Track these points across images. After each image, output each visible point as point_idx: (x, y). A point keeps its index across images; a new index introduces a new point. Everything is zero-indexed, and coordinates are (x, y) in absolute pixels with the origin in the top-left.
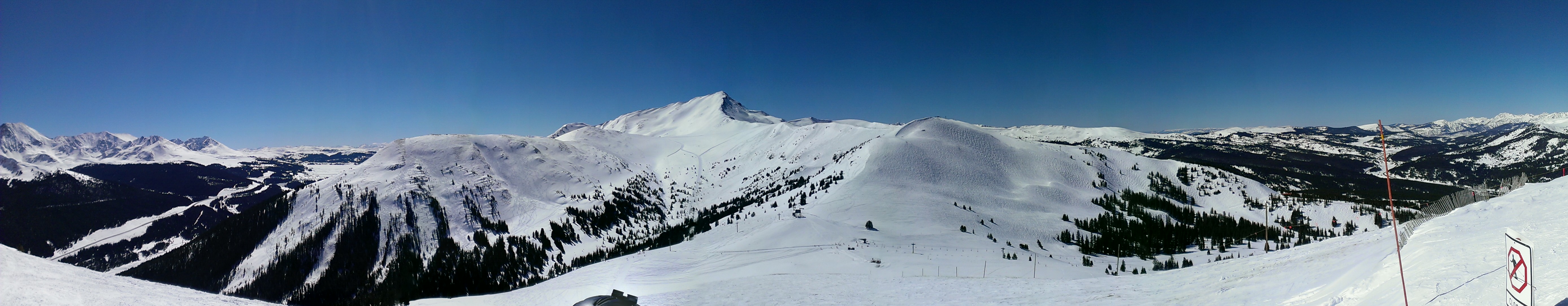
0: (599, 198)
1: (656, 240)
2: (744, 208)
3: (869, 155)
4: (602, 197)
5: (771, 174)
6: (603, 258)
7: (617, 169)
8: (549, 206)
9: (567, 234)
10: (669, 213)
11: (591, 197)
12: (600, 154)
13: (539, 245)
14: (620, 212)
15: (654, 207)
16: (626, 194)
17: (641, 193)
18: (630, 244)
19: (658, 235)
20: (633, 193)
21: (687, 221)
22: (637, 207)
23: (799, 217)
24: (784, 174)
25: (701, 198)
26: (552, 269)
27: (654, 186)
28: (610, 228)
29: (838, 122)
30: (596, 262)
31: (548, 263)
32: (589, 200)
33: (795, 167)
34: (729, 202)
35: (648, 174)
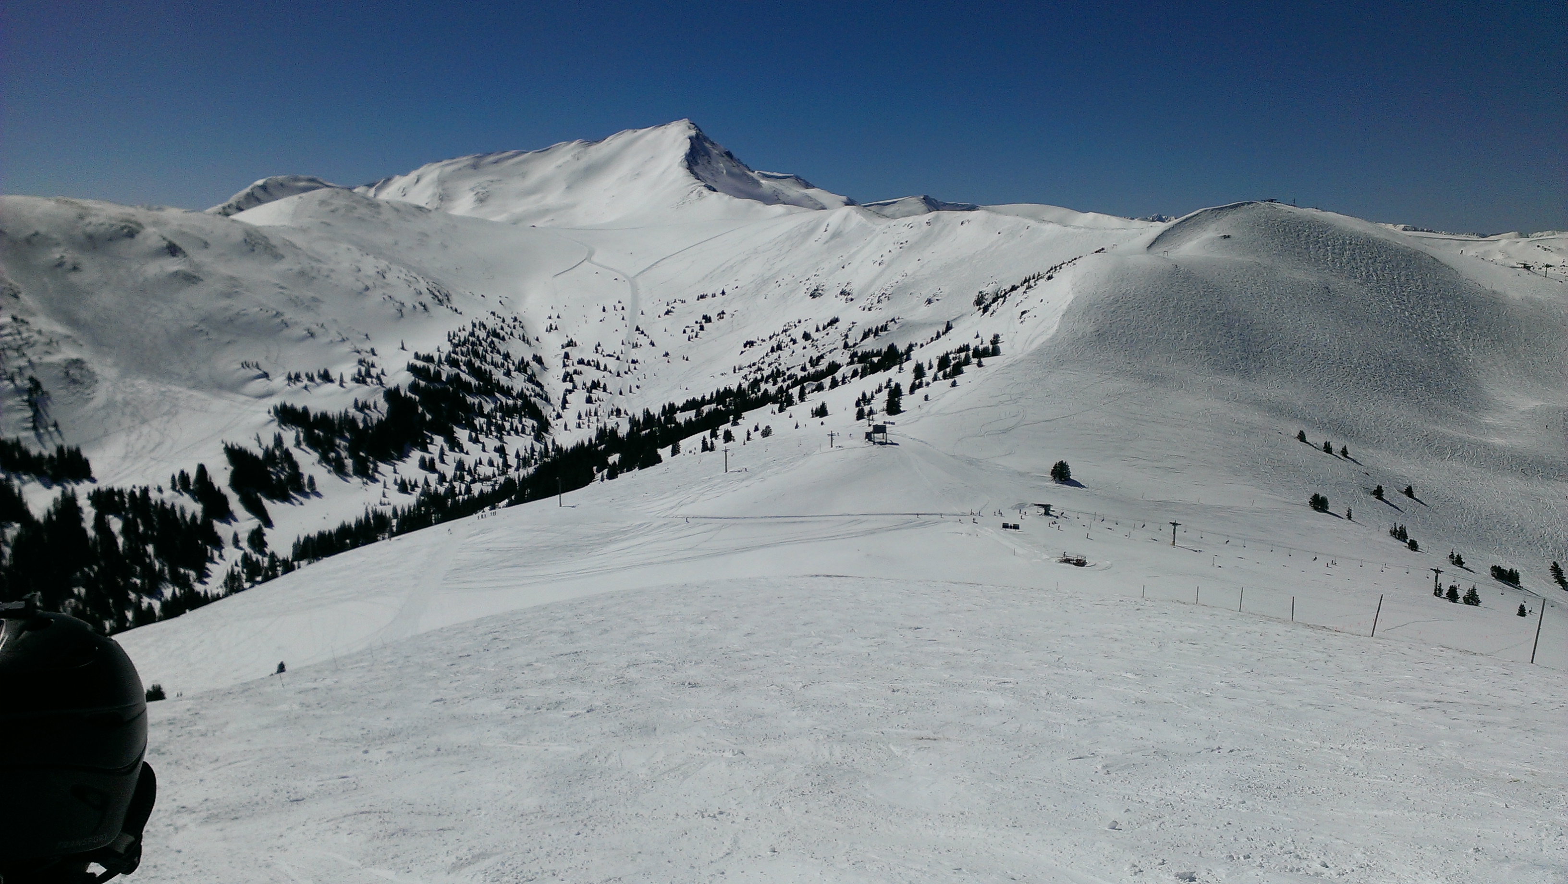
0: (369, 380)
1: (525, 481)
2: (744, 414)
3: (1071, 297)
4: (378, 378)
5: (814, 335)
6: (382, 531)
7: (417, 305)
8: (220, 404)
9: (279, 477)
10: (559, 416)
11: (347, 378)
12: (370, 265)
13: (192, 507)
14: (428, 417)
15: (519, 402)
16: (446, 371)
17: (487, 367)
18: (456, 495)
19: (531, 470)
20: (463, 368)
21: (602, 434)
22: (477, 401)
23: (881, 443)
24: (847, 336)
25: (638, 387)
26: (237, 569)
27: (519, 351)
28: (403, 455)
29: (993, 211)
30: (363, 544)
31: (221, 556)
32: (341, 385)
33: (875, 319)
34: (708, 397)
35: (504, 321)
